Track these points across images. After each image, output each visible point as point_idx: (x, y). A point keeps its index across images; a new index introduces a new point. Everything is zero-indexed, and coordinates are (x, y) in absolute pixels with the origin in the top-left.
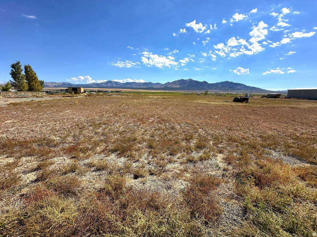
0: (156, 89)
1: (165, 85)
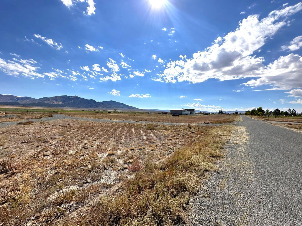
1: (41, 100)
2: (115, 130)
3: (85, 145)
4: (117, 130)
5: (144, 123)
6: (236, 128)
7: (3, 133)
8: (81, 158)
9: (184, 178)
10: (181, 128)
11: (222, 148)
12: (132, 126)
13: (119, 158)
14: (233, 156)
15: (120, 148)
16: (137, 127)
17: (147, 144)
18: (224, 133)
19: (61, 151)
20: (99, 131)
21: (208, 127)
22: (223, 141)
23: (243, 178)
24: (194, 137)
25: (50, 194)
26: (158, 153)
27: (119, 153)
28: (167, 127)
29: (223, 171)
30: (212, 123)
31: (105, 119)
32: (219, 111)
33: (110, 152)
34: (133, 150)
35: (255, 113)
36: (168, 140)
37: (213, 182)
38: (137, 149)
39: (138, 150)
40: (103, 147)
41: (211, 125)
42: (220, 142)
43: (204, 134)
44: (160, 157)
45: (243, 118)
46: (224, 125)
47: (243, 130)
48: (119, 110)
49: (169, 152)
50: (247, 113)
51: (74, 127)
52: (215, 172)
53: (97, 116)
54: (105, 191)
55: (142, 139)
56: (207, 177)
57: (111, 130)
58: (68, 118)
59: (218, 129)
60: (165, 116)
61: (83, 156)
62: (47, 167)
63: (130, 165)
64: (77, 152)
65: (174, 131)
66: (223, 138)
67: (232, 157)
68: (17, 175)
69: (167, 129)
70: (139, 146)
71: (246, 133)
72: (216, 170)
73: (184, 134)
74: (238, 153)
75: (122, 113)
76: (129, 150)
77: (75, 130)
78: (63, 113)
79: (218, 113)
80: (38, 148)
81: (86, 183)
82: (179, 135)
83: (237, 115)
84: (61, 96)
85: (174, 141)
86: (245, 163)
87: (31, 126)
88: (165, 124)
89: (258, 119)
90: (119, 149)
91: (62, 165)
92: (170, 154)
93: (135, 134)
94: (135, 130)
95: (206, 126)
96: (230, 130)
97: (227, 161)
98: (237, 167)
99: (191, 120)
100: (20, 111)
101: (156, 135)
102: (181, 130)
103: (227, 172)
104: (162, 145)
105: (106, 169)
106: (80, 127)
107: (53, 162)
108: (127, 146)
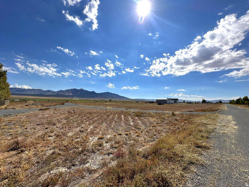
0: (47, 96)
1: (58, 92)
2: (108, 116)
3: (82, 129)
4: (109, 116)
5: (133, 110)
6: (221, 117)
7: (28, 117)
8: (76, 140)
9: (167, 171)
10: (166, 116)
11: (207, 138)
12: (122, 112)
13: (107, 143)
14: (222, 147)
15: (110, 132)
16: (126, 114)
17: (133, 130)
18: (208, 122)
19: (62, 133)
20: (95, 117)
21: (192, 115)
22: (208, 130)
23: (238, 177)
24: (178, 125)
25: (42, 174)
26: (143, 139)
27: (108, 137)
28: (152, 114)
29: (211, 166)
30: (195, 111)
31: (102, 107)
32: (202, 100)
33: (100, 136)
34: (120, 135)
35: (241, 102)
36: (153, 127)
37: (200, 179)
38: (123, 133)
39: (125, 135)
40: (95, 131)
41: (195, 113)
42: (206, 131)
43: (188, 122)
44: (144, 144)
45: (227, 107)
46: (208, 114)
47: (229, 119)
48: (113, 99)
49: (153, 138)
50: (232, 102)
51: (77, 113)
52: (202, 165)
53: (96, 104)
54: (88, 176)
55: (130, 125)
56: (192, 171)
57: (104, 116)
58: (75, 106)
59: (203, 117)
60: (151, 105)
61: (78, 138)
62: (48, 147)
63: (115, 150)
64: (74, 135)
65: (158, 118)
66: (208, 127)
67: (221, 149)
68: (25, 152)
69: (152, 117)
70: (126, 131)
71: (234, 123)
72: (203, 164)
73: (168, 122)
74: (227, 144)
75: (115, 101)
76: (116, 135)
77: (77, 116)
78: (72, 102)
79: (201, 102)
80: (47, 129)
81: (74, 165)
82: (164, 123)
83: (221, 104)
84: (72, 89)
85: (158, 128)
86: (237, 157)
87: (48, 112)
88: (151, 111)
89: (245, 108)
90: (108, 134)
91: (60, 146)
92: (154, 140)
93: (124, 120)
94: (125, 116)
95: (190, 114)
96: (215, 119)
97: (215, 153)
98: (227, 161)
99: (175, 108)
100: (44, 100)
101: (142, 122)
102: (166, 117)
103: (216, 167)
104: (147, 131)
105: (94, 152)
106: (81, 113)
107: (54, 142)
108: (115, 131)
